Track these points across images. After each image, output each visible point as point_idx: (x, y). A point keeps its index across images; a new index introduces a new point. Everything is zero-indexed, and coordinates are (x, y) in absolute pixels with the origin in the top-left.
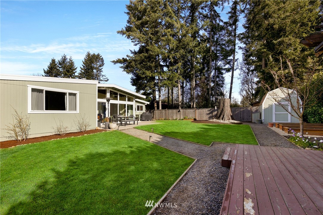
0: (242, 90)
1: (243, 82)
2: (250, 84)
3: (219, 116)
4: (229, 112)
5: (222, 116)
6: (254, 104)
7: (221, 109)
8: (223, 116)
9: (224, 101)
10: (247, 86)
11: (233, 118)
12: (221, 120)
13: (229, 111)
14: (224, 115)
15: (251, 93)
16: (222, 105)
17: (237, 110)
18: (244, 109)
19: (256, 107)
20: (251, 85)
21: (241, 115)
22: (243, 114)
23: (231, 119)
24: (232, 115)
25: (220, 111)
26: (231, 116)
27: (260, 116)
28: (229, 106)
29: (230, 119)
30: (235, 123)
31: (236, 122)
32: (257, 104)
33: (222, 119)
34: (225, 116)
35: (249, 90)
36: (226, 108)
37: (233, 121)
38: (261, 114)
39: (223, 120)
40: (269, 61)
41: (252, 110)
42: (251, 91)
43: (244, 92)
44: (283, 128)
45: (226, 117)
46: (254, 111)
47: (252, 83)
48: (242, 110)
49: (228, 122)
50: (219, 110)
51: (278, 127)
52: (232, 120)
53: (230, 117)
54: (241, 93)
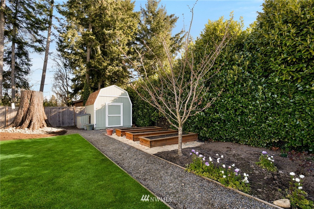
0: (55, 86)
1: (56, 76)
2: (65, 80)
3: (20, 121)
4: (42, 114)
5: (27, 122)
6: (76, 103)
7: (26, 109)
8: (31, 122)
9: (31, 96)
10: (61, 82)
11: (50, 124)
12: (26, 129)
13: (41, 111)
14: (32, 119)
15: (65, 90)
16: (27, 101)
17: (54, 110)
18: (64, 109)
19: (81, 107)
20: (67, 82)
21: (59, 118)
22: (63, 117)
23: (45, 125)
24: (46, 118)
25: (23, 112)
26: (46, 121)
27: (89, 119)
28: (42, 105)
29: (43, 126)
30: (53, 133)
31: (55, 130)
32: (80, 104)
33: (29, 127)
34: (34, 121)
35: (64, 87)
36: (36, 106)
37: (50, 129)
38: (90, 116)
39: (31, 128)
40: (97, 53)
41: (75, 111)
42: (66, 88)
43: (58, 89)
44: (133, 138)
45: (36, 123)
46: (77, 112)
47: (67, 78)
48: (61, 110)
49: (41, 132)
50: (20, 111)
51: (122, 135)
52: (47, 126)
53: (44, 122)
54: (54, 89)
